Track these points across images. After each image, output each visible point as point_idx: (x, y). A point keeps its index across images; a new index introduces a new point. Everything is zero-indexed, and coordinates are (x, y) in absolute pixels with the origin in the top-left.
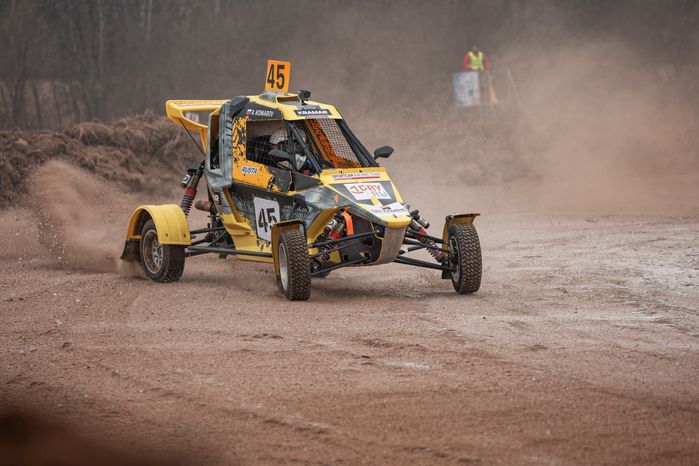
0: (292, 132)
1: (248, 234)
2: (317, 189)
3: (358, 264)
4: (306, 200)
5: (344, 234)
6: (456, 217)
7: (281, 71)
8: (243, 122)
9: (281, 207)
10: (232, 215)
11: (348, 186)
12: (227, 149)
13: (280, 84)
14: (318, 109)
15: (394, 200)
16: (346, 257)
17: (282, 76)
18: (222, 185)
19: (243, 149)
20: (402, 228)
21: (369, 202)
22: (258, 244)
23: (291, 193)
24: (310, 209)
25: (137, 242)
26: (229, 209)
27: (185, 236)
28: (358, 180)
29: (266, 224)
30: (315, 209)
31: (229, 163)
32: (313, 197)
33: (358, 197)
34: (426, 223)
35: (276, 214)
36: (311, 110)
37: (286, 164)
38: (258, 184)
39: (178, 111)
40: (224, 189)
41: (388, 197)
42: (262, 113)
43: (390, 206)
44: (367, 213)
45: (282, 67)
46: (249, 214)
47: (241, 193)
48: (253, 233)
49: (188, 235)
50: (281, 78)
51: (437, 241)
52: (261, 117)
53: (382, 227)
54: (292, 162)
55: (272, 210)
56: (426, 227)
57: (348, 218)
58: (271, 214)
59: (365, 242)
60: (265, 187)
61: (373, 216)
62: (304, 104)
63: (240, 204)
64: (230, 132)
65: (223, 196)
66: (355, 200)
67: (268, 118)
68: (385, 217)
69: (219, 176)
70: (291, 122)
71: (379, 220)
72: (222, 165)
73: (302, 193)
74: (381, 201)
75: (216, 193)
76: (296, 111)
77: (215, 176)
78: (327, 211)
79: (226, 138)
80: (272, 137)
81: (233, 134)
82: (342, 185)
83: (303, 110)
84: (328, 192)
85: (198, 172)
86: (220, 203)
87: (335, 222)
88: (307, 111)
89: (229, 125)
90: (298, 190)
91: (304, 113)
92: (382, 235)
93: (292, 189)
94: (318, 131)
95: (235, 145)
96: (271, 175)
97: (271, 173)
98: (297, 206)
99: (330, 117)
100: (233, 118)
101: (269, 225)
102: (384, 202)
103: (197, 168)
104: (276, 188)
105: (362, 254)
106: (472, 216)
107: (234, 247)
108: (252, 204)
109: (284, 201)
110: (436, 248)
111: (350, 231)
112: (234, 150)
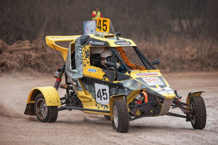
0: (114, 52)
1: (91, 101)
2: (129, 80)
3: (150, 116)
4: (124, 85)
5: (143, 102)
6: (193, 93)
7: (105, 23)
8: (88, 47)
9: (110, 88)
10: (83, 92)
11: (144, 79)
12: (80, 60)
13: (105, 29)
14: (125, 41)
15: (165, 86)
16: (143, 113)
17: (106, 25)
18: (78, 77)
19: (89, 60)
20: (171, 99)
21: (155, 87)
22: (96, 105)
23: (115, 82)
24: (126, 90)
25: (33, 104)
26: (82, 89)
27: (58, 102)
28: (148, 76)
29: (101, 96)
30: (129, 90)
31: (81, 67)
32: (127, 84)
33: (150, 84)
34: (180, 96)
35: (107, 92)
36: (122, 42)
37: (113, 68)
38: (97, 77)
39: (52, 41)
40: (79, 79)
41: (163, 84)
42: (98, 43)
43: (164, 88)
44: (155, 92)
45: (106, 21)
46: (92, 91)
47: (88, 81)
48: (93, 100)
49: (60, 101)
50: (105, 27)
51: (185, 104)
52: (97, 45)
53: (162, 99)
54: (115, 67)
55: (105, 90)
56: (180, 98)
57: (145, 94)
58: (104, 92)
59: (153, 106)
60: (101, 78)
61: (158, 94)
62: (118, 39)
63: (87, 87)
64: (81, 52)
65: (79, 82)
66: (148, 85)
67: (101, 45)
68: (164, 94)
69: (76, 73)
70: (114, 48)
71: (161, 96)
72: (77, 68)
73: (121, 82)
74: (160, 86)
75: (75, 81)
76: (115, 43)
77: (73, 73)
78: (135, 91)
79: (79, 55)
80: (102, 54)
81: (82, 53)
82: (141, 78)
83: (118, 42)
84: (135, 82)
85: (62, 70)
86: (77, 86)
87: (140, 96)
88: (120, 42)
89: (80, 48)
90: (119, 81)
91: (119, 43)
92: (162, 102)
93: (116, 80)
94: (121, 51)
95: (84, 58)
96: (104, 73)
97: (104, 72)
98: (119, 88)
99: (131, 45)
100: (82, 45)
101: (103, 97)
102: (162, 87)
103: (62, 68)
104: (107, 79)
105: (152, 111)
106: (201, 92)
107: (82, 107)
108: (94, 87)
109: (111, 86)
110: (184, 108)
111: (146, 101)
112: (83, 61)
